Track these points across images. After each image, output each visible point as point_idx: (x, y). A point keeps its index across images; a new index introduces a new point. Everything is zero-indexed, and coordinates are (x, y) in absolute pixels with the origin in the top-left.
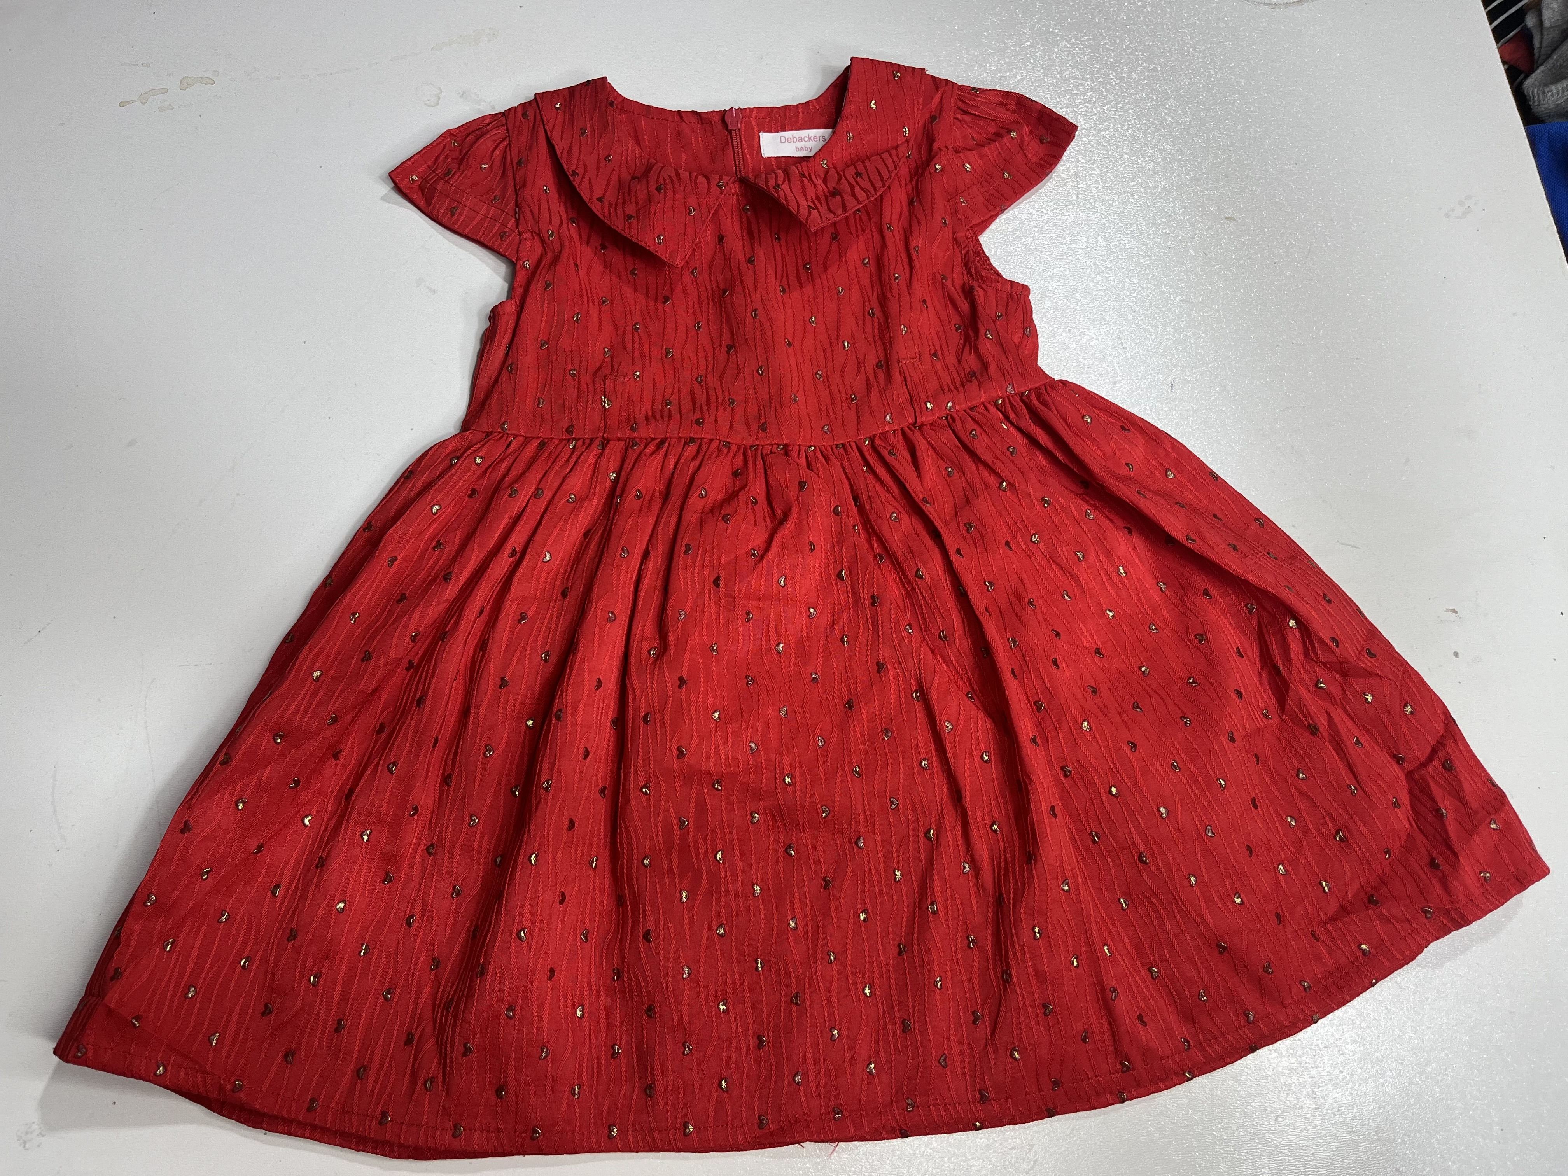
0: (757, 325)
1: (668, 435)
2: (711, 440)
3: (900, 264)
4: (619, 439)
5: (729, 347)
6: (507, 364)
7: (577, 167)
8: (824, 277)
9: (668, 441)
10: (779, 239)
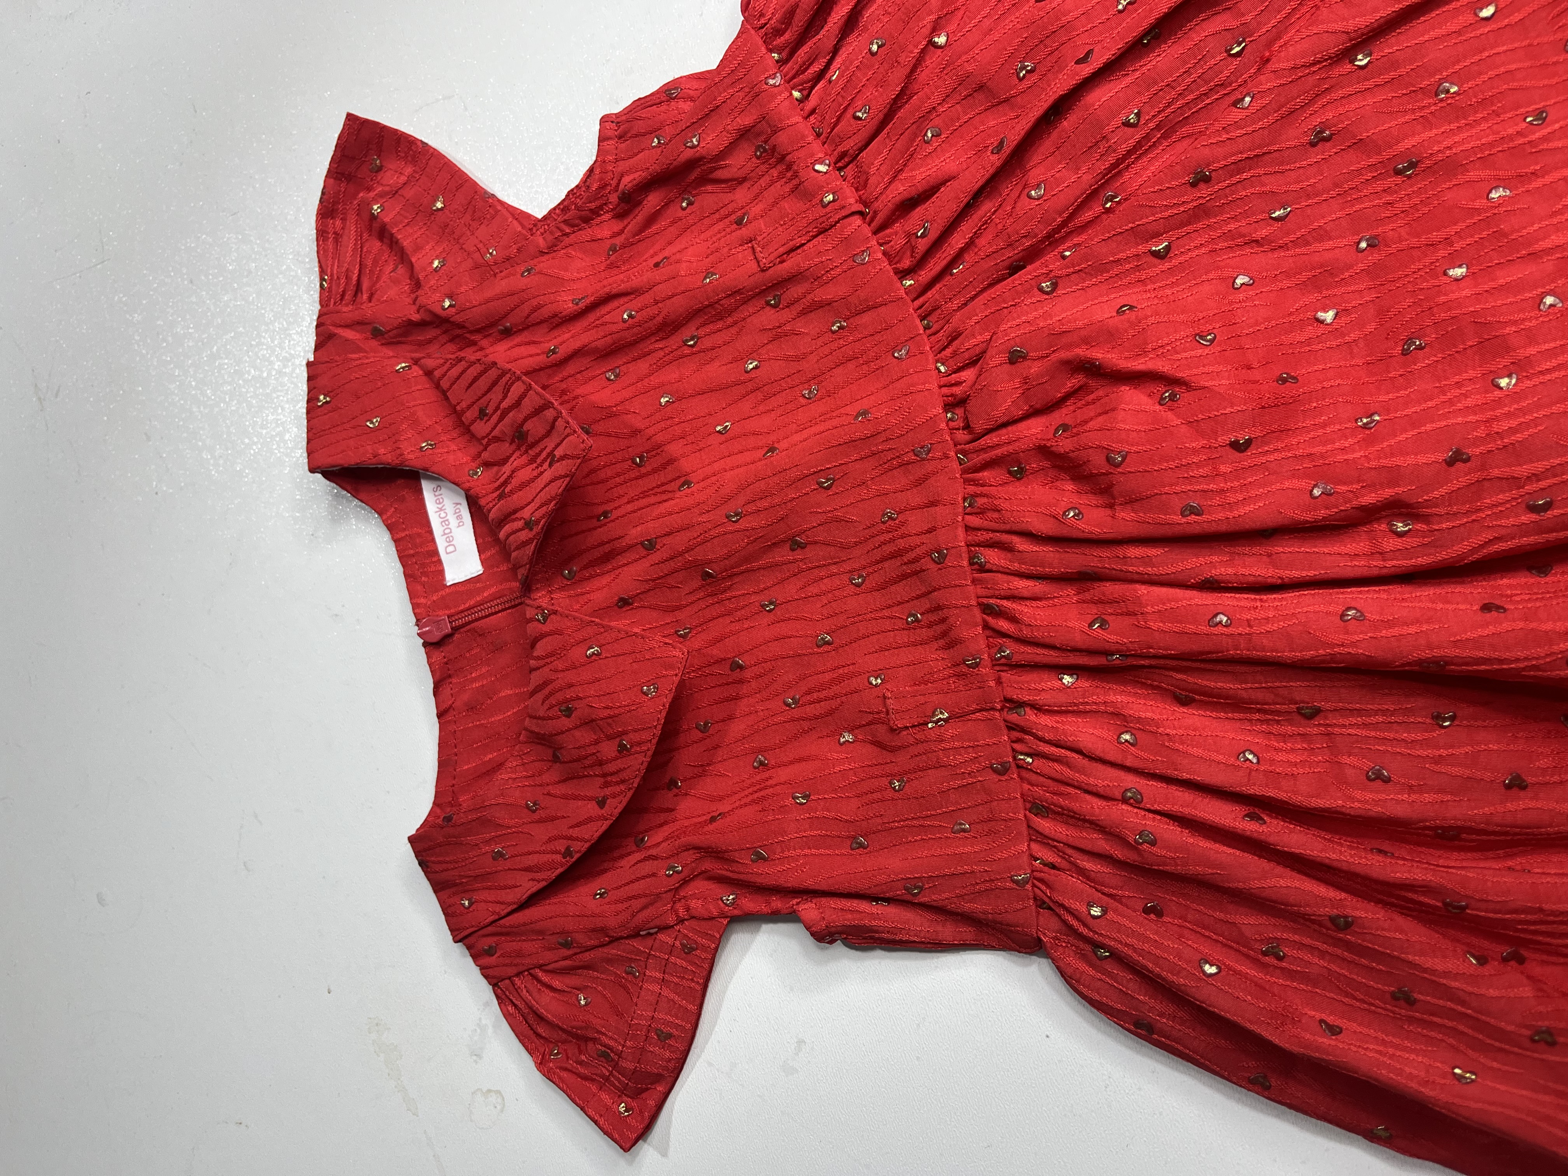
0: (751, 508)
1: (974, 603)
2: (968, 528)
3: (607, 318)
4: (999, 682)
5: (796, 546)
6: (909, 898)
7: (558, 852)
8: (650, 432)
9: (985, 601)
10: (605, 514)
